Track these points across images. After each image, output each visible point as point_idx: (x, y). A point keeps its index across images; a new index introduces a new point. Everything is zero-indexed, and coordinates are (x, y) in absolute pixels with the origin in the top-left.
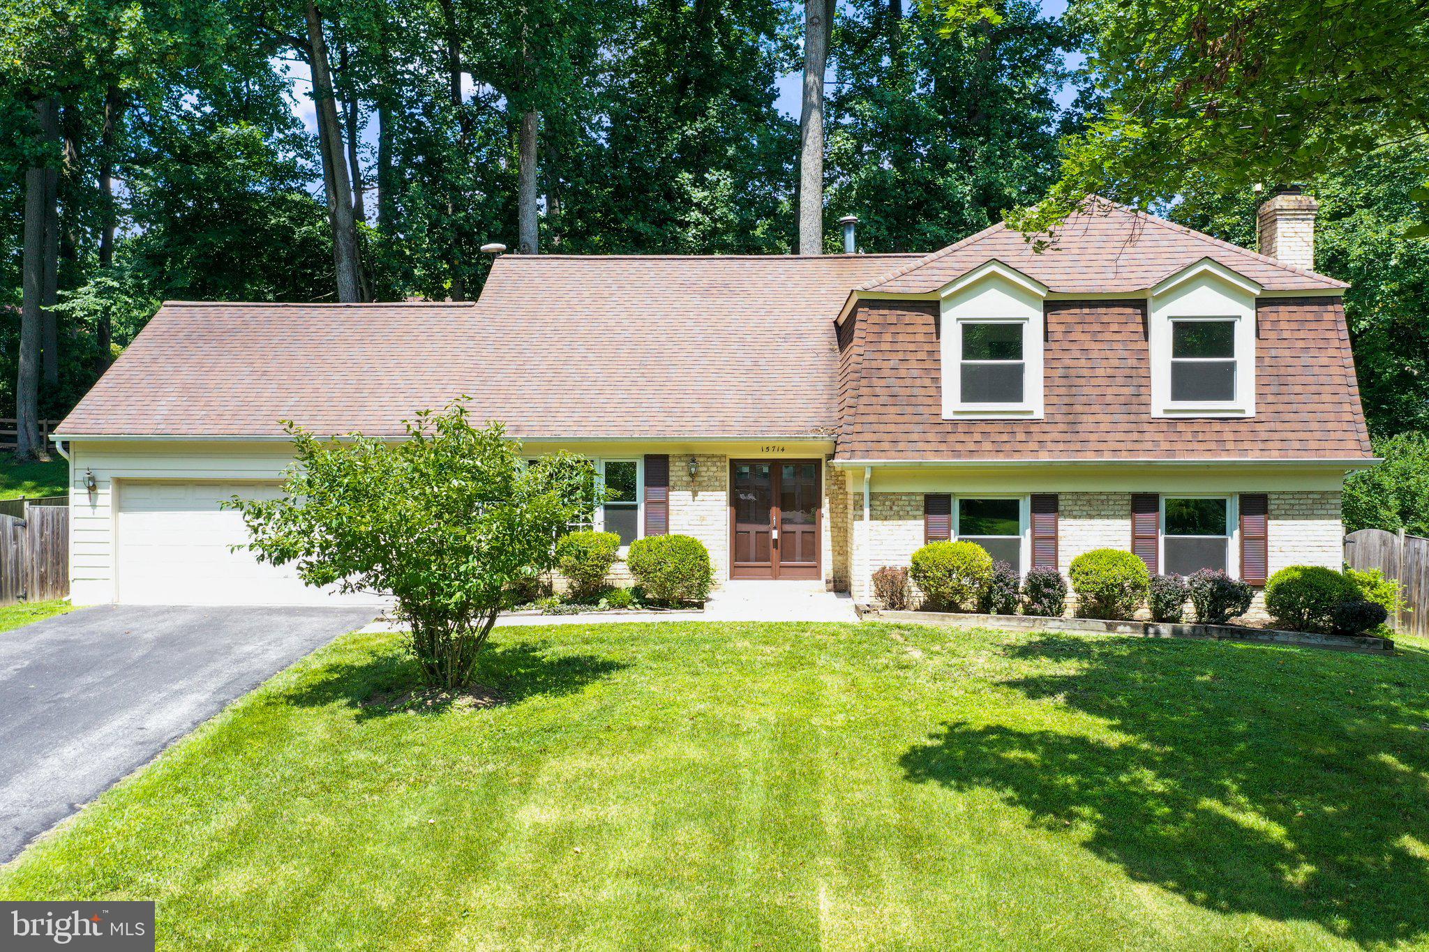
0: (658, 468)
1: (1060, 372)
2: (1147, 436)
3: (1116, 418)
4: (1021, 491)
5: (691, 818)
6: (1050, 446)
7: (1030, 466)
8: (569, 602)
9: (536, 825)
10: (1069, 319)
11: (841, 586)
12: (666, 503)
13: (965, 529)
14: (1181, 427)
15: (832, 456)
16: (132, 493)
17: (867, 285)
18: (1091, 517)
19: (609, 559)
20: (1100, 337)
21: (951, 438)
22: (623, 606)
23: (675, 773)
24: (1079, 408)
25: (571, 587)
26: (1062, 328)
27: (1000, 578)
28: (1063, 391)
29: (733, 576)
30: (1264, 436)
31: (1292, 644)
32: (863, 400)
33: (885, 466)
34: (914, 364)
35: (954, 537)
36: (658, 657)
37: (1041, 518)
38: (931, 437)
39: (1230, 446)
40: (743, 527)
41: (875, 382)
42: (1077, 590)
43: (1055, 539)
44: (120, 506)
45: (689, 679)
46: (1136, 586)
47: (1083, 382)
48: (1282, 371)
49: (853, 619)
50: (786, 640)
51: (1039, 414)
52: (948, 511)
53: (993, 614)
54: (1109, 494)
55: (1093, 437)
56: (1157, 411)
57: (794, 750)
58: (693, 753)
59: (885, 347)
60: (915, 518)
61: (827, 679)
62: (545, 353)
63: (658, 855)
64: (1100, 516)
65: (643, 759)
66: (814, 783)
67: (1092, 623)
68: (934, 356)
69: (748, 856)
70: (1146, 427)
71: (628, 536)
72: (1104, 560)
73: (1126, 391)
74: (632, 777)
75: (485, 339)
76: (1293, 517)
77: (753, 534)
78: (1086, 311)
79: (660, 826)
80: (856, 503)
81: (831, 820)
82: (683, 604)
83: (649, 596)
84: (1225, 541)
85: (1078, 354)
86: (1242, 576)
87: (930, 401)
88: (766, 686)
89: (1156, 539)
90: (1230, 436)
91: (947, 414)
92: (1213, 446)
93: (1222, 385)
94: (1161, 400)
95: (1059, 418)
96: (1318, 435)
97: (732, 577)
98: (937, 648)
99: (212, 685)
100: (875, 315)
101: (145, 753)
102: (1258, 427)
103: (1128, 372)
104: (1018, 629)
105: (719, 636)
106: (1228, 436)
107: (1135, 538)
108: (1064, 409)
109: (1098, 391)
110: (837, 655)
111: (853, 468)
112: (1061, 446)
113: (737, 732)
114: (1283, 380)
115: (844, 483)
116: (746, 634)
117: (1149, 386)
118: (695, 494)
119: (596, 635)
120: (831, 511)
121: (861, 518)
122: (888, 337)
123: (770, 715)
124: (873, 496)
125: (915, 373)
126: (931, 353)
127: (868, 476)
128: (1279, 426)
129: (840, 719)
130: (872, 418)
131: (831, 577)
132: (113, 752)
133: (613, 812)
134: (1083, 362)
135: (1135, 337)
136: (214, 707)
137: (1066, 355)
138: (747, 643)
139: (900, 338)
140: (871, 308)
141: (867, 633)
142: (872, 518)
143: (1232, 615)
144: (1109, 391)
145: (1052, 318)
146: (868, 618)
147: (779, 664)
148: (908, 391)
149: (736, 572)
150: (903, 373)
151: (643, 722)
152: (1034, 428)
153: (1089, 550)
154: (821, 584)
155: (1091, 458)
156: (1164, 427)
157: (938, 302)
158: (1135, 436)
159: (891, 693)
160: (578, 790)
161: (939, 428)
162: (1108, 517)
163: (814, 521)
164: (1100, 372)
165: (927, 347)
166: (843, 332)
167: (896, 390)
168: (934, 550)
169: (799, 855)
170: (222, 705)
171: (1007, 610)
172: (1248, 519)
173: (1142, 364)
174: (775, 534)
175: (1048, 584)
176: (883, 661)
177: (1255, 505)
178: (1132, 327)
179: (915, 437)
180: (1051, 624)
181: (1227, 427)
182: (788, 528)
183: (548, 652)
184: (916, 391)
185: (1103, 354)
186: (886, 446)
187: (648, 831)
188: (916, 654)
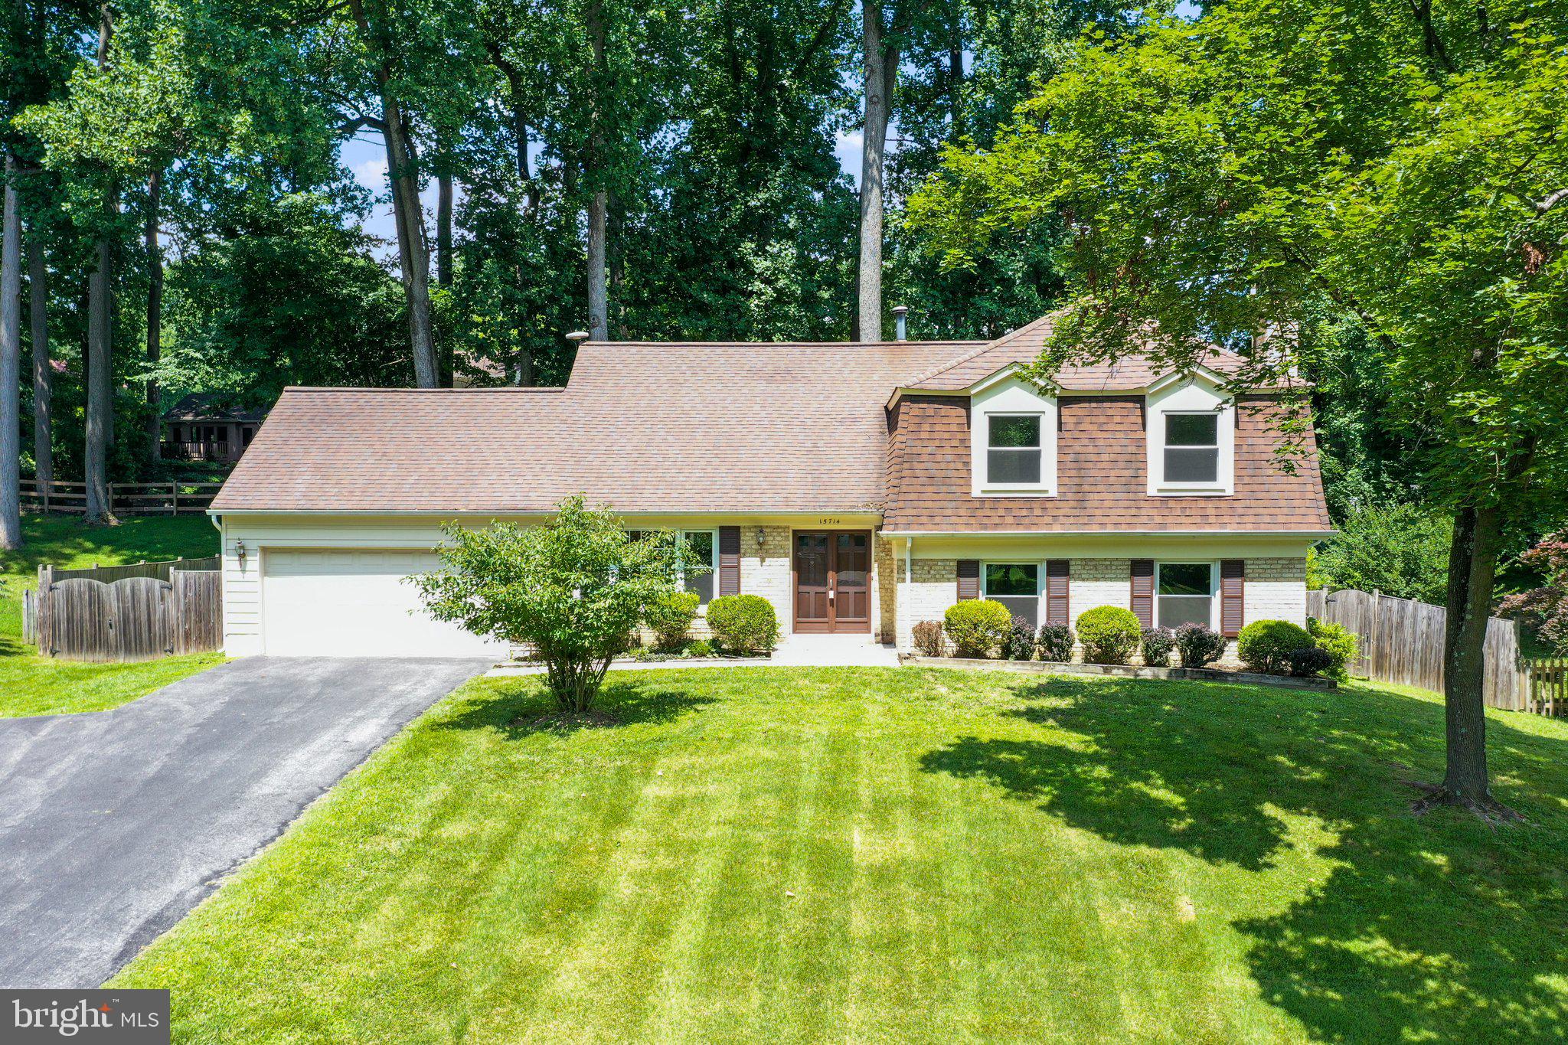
0: (731, 538)
1: (1071, 457)
2: (1143, 512)
3: (1118, 496)
4: (1038, 557)
5: (767, 792)
6: (1062, 519)
7: (1045, 536)
8: (656, 652)
9: (657, 797)
10: (1080, 412)
11: (887, 639)
12: (738, 567)
13: (990, 591)
14: (1172, 504)
15: (880, 528)
16: (277, 560)
17: (909, 383)
18: (1097, 579)
19: (690, 616)
20: (1105, 427)
21: (980, 513)
22: (703, 655)
23: (754, 766)
24: (1086, 488)
25: (658, 639)
26: (1073, 420)
27: (1018, 631)
28: (1073, 473)
29: (795, 630)
30: (1240, 511)
31: (1253, 683)
32: (905, 481)
33: (923, 537)
34: (948, 450)
35: (982, 597)
36: (736, 692)
37: (1054, 580)
38: (962, 512)
39: (1212, 519)
40: (803, 588)
41: (916, 465)
42: (1082, 641)
43: (1066, 597)
44: (266, 572)
45: (760, 706)
46: (1130, 637)
47: (1090, 465)
48: (1257, 457)
49: (894, 664)
50: (838, 679)
51: (1053, 492)
52: (976, 575)
53: (1011, 660)
54: (1112, 560)
55: (1098, 512)
56: (1152, 490)
57: (841, 751)
58: (767, 753)
59: (924, 435)
60: (949, 580)
61: (870, 707)
62: (629, 436)
63: (745, 812)
64: (1105, 579)
65: (731, 758)
66: (854, 771)
67: (1091, 667)
68: (965, 443)
69: (806, 814)
70: (1142, 504)
71: (706, 597)
72: (1103, 615)
73: (1127, 473)
74: (723, 769)
75: (575, 422)
76: (1266, 580)
77: (812, 594)
78: (1094, 405)
79: (745, 797)
80: (899, 567)
81: (865, 794)
82: (753, 654)
83: (724, 646)
84: (1209, 599)
85: (1086, 442)
86: (1222, 629)
87: (962, 481)
88: (821, 712)
89: (1150, 598)
90: (1213, 512)
91: (976, 492)
92: (1198, 519)
93: (1206, 468)
94: (1155, 480)
95: (1070, 496)
96: (1285, 511)
97: (794, 632)
98: (961, 685)
99: (385, 713)
100: (916, 408)
101: (357, 758)
102: (1236, 504)
103: (1128, 457)
104: (1031, 673)
105: (785, 677)
106: (1211, 511)
107: (1133, 597)
108: (1074, 489)
109: (1103, 473)
110: (879, 690)
111: (897, 538)
112: (1072, 520)
113: (798, 741)
114: (1257, 464)
115: (890, 550)
116: (806, 675)
117: (1145, 469)
118: (763, 560)
119: (686, 677)
120: (880, 574)
121: (904, 580)
122: (926, 427)
123: (824, 731)
124: (913, 562)
125: (950, 458)
126: (962, 440)
127: (909, 545)
128: (1253, 503)
129: (877, 733)
130: (912, 496)
131: (879, 631)
132: (333, 756)
133: (711, 789)
134: (1091, 449)
135: (1135, 427)
136: (395, 728)
137: (1077, 443)
138: (807, 682)
139: (937, 428)
140: (913, 402)
141: (905, 674)
142: (913, 580)
143: (1208, 660)
144: (1113, 473)
145: (1065, 411)
146: (907, 663)
147: (832, 697)
148: (944, 473)
149: (797, 628)
150: (939, 458)
151: (728, 735)
152: (1049, 505)
153: (1093, 607)
154: (870, 637)
155: (1096, 530)
156: (1158, 504)
157: (969, 398)
158: (1133, 511)
159: (918, 717)
160: (685, 776)
161: (969, 505)
162: (1111, 579)
163: (866, 583)
164: (1105, 457)
165: (960, 436)
166: (891, 416)
167: (933, 473)
168: (962, 607)
169: (841, 812)
170: (400, 727)
171: (1024, 656)
172: (1228, 581)
173: (1141, 450)
174: (831, 595)
175: (1057, 635)
176: (915, 694)
177: (1234, 569)
178: (1133, 419)
179: (949, 512)
180: (1058, 668)
181: (1210, 504)
182: (842, 589)
183: (645, 688)
184: (950, 473)
185: (1108, 442)
186: (924, 520)
187: (736, 798)
188: (943, 690)
